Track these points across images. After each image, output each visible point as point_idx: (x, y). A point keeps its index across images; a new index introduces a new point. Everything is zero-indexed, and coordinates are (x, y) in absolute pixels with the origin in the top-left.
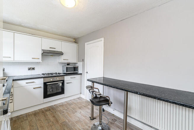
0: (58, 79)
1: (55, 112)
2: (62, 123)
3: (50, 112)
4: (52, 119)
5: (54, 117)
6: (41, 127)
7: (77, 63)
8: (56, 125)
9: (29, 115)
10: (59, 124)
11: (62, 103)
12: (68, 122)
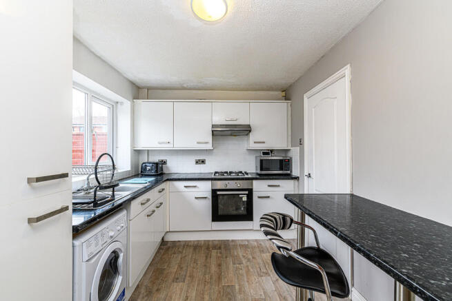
0: (239, 185)
1: (226, 257)
2: (225, 288)
3: (217, 253)
4: (214, 268)
5: (220, 265)
6: (190, 276)
7: (289, 150)
8: (213, 287)
9: (188, 246)
10: (220, 286)
11: (248, 241)
12: (237, 291)
